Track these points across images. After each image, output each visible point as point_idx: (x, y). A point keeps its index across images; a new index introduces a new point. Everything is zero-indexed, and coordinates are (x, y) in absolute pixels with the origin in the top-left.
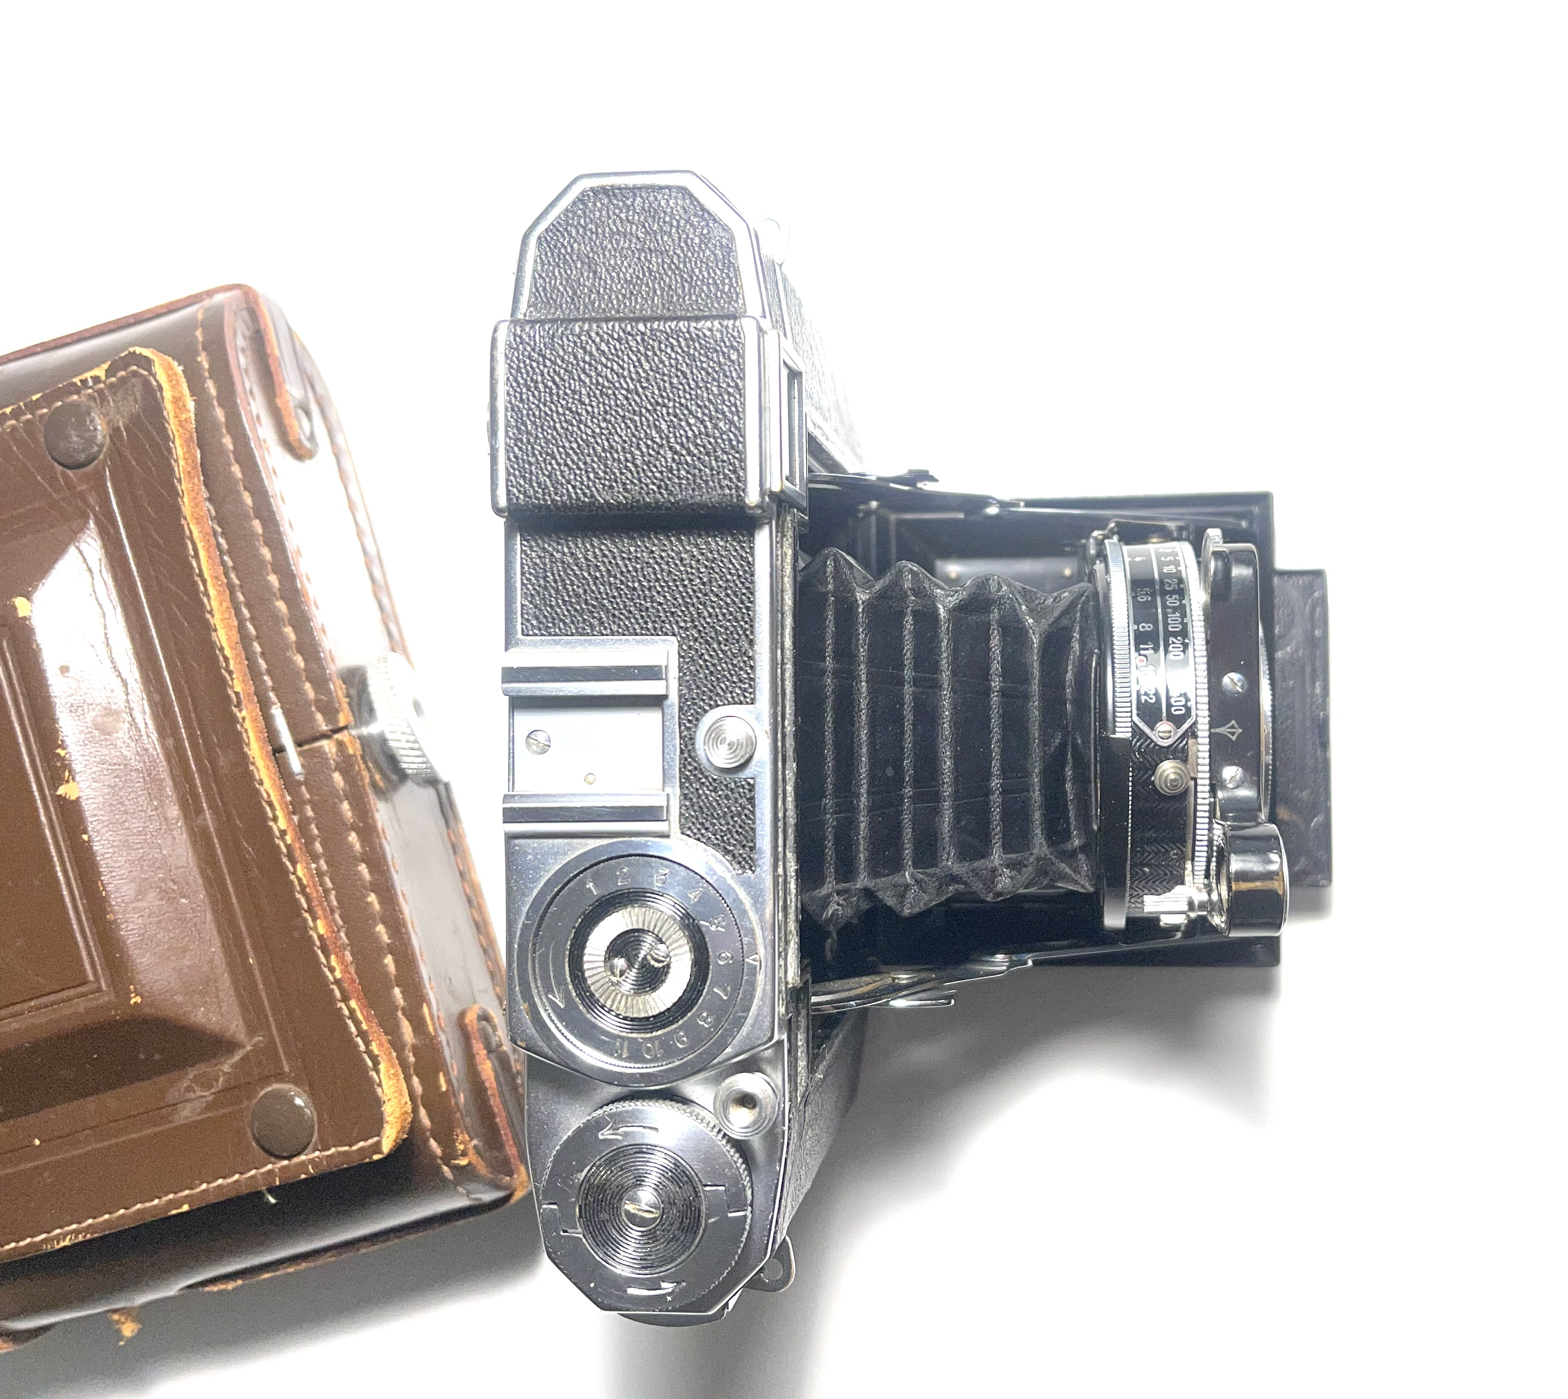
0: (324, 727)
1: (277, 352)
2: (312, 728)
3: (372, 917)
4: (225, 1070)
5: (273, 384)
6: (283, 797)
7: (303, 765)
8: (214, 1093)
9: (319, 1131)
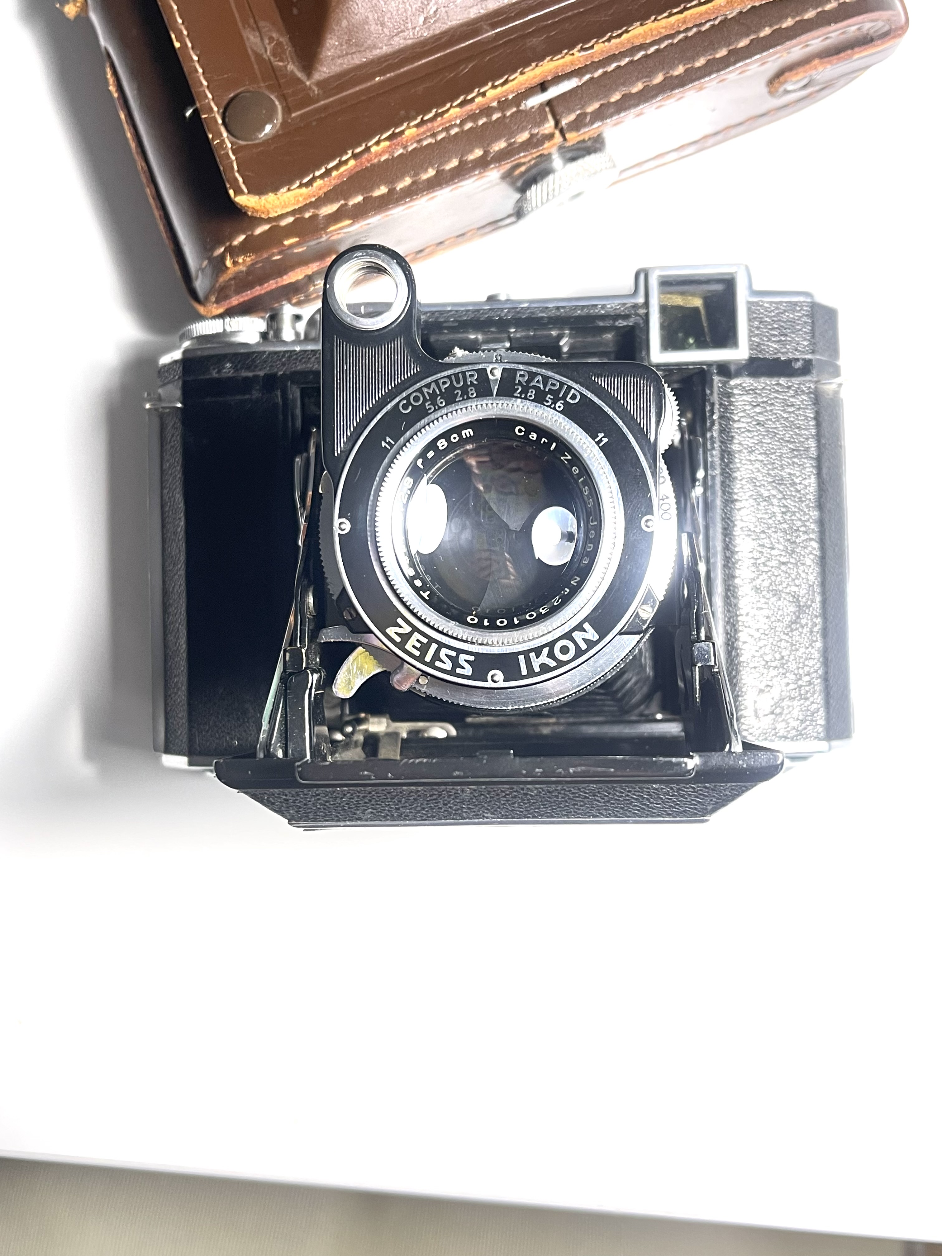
0: (564, 122)
1: (856, 56)
2: (563, 112)
3: (416, 174)
4: (289, 67)
5: (830, 56)
6: (512, 92)
7: (533, 107)
8: (269, 59)
9: (247, 145)
